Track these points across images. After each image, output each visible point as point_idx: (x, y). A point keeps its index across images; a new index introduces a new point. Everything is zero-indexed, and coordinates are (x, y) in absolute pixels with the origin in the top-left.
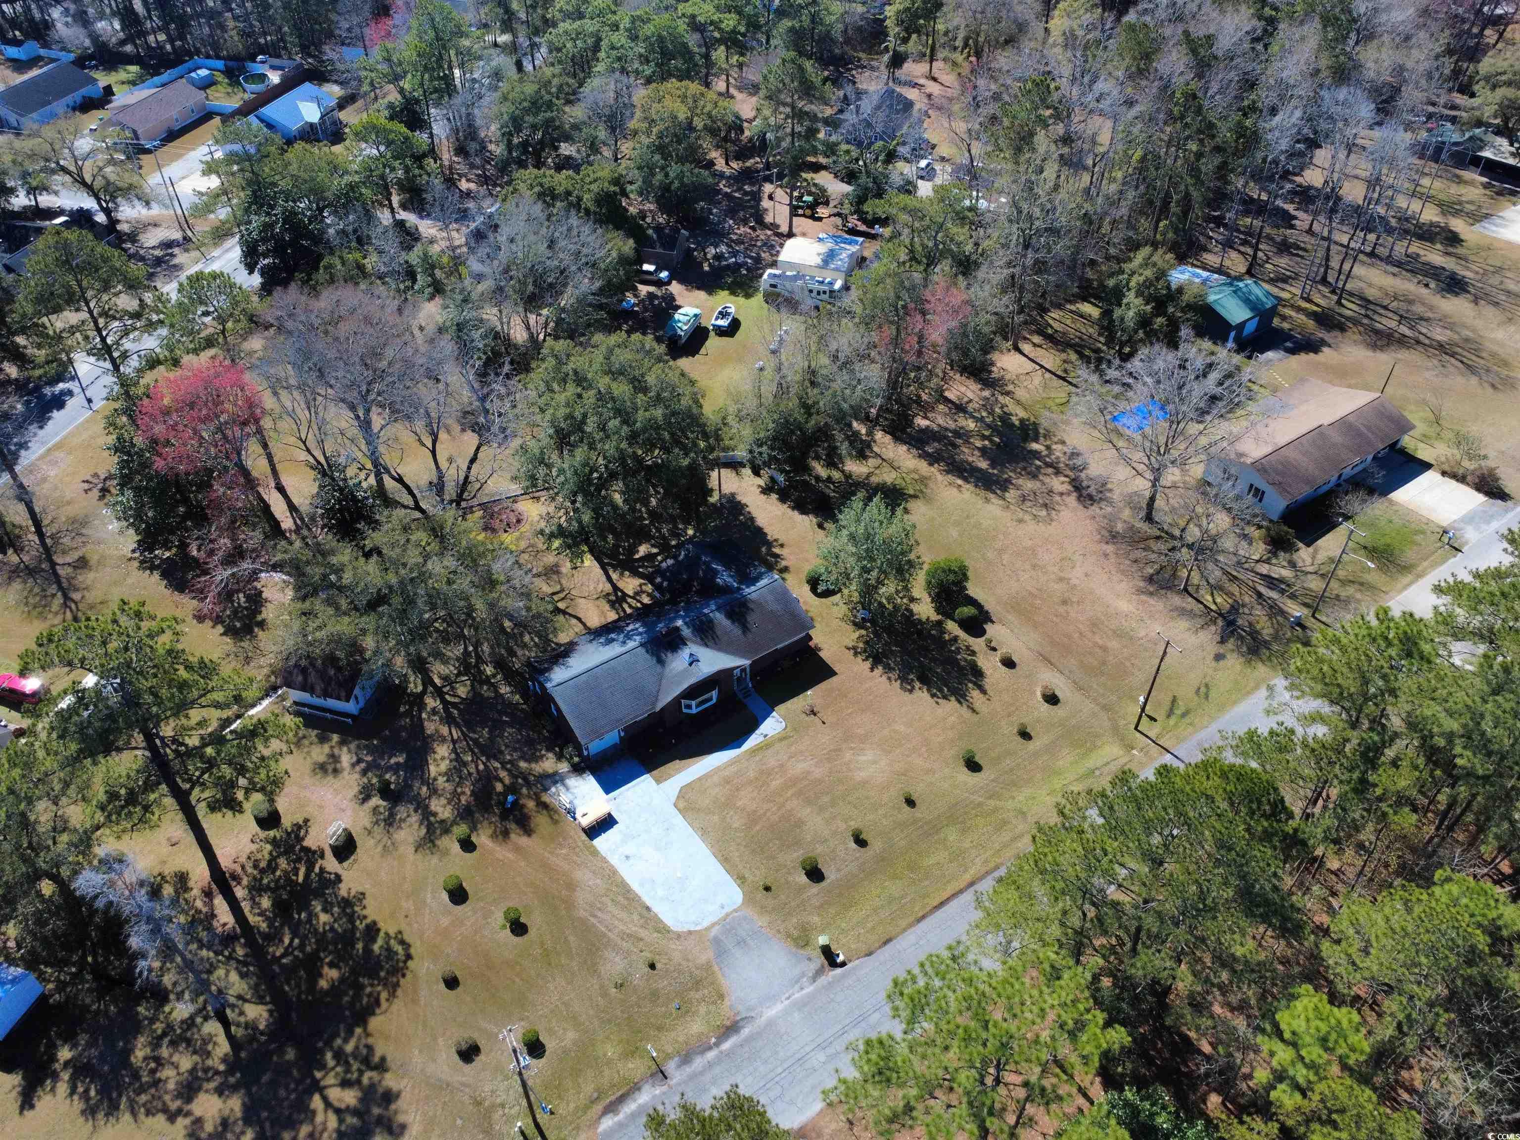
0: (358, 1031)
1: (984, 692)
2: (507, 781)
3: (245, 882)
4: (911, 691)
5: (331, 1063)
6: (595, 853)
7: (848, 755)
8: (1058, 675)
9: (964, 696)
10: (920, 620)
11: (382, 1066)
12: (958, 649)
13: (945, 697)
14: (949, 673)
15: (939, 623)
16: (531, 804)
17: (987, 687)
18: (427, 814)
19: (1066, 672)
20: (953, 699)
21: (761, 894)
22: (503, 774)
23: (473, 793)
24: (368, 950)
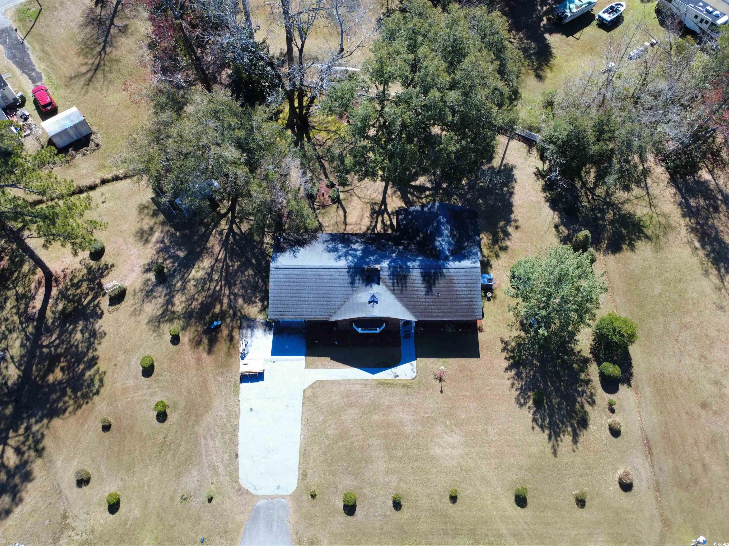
0: (45, 421)
1: (575, 441)
2: (225, 306)
3: (61, 286)
4: (521, 405)
5: (21, 431)
6: (236, 392)
7: (440, 429)
8: (647, 465)
9: (557, 435)
10: (572, 349)
11: (40, 452)
12: (584, 392)
13: (542, 427)
14: (560, 409)
15: (586, 361)
16: (225, 332)
17: (581, 439)
18: (169, 302)
19: (656, 468)
20: (547, 432)
21: (306, 497)
22: (225, 301)
23: (202, 304)
24: (83, 373)
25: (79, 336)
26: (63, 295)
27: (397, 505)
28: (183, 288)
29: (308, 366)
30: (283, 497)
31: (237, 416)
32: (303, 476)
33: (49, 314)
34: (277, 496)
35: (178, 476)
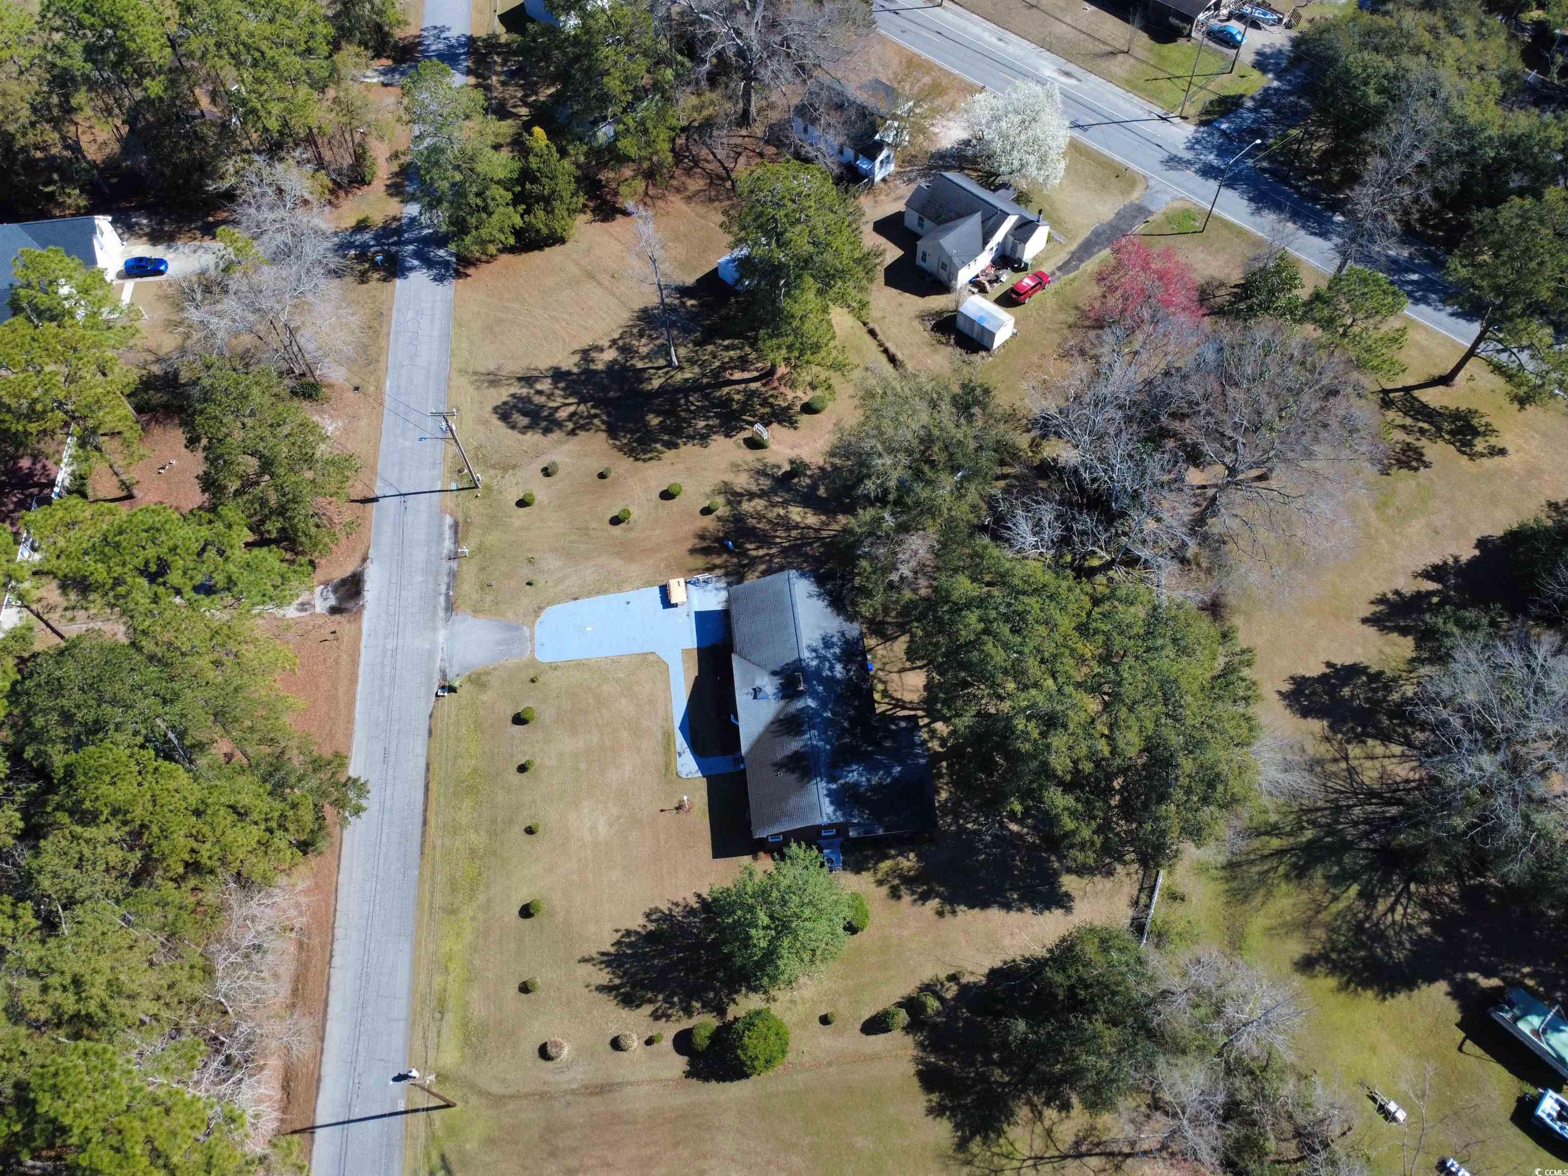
0: (604, 427)
3: (760, 389)
5: (594, 411)
6: (647, 584)
8: (574, 1086)
11: (572, 433)
16: (718, 561)
19: (570, 1099)
21: (532, 673)
24: (659, 441)
25: (702, 424)
26: (752, 394)
27: (522, 769)
28: (774, 505)
29: (685, 652)
30: (533, 651)
31: (619, 589)
32: (554, 667)
33: (726, 390)
34: (533, 645)
35: (553, 550)
